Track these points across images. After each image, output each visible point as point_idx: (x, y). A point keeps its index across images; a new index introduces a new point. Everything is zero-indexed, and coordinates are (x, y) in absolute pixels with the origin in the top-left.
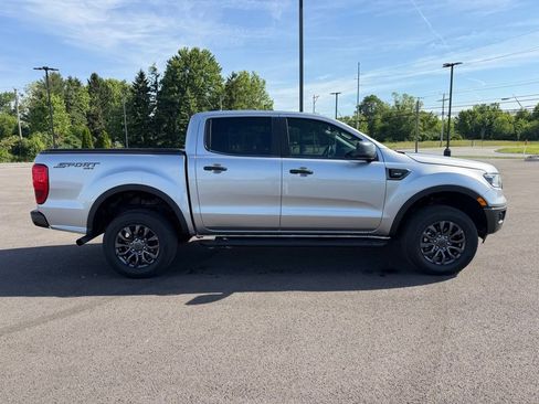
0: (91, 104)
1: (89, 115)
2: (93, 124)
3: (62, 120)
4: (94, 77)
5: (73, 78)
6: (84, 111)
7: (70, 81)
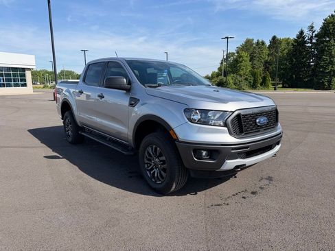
0: (269, 55)
1: (266, 62)
2: (268, 68)
3: (246, 66)
4: (274, 38)
5: (260, 41)
6: (263, 61)
7: (258, 43)
